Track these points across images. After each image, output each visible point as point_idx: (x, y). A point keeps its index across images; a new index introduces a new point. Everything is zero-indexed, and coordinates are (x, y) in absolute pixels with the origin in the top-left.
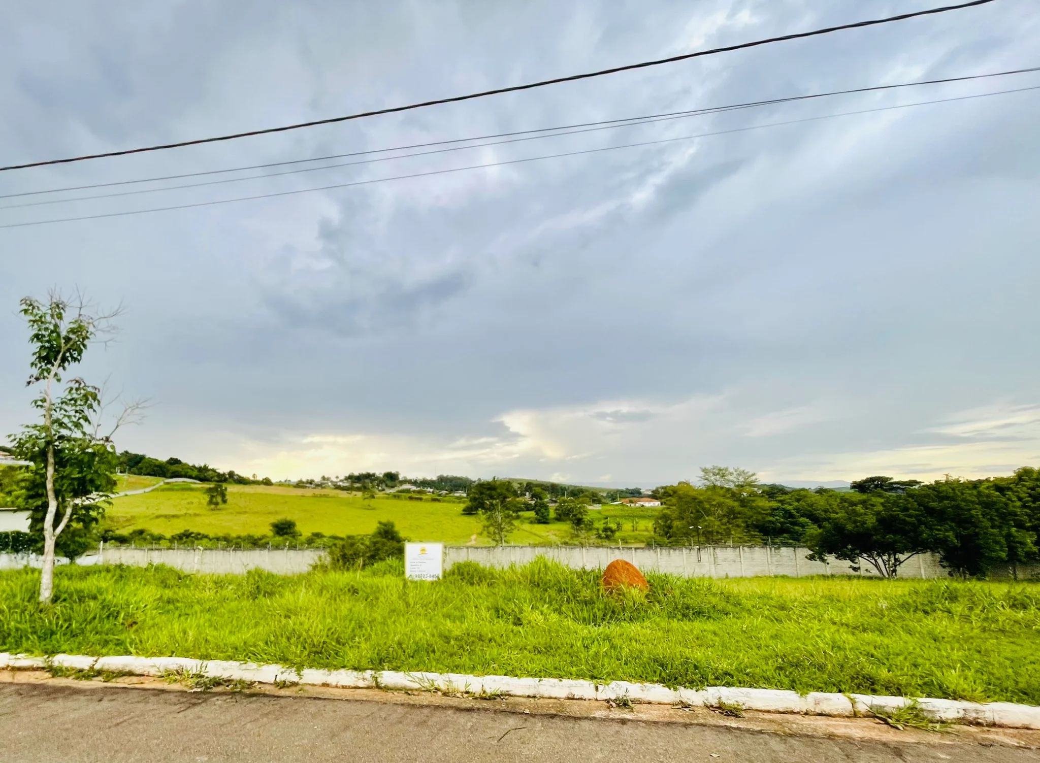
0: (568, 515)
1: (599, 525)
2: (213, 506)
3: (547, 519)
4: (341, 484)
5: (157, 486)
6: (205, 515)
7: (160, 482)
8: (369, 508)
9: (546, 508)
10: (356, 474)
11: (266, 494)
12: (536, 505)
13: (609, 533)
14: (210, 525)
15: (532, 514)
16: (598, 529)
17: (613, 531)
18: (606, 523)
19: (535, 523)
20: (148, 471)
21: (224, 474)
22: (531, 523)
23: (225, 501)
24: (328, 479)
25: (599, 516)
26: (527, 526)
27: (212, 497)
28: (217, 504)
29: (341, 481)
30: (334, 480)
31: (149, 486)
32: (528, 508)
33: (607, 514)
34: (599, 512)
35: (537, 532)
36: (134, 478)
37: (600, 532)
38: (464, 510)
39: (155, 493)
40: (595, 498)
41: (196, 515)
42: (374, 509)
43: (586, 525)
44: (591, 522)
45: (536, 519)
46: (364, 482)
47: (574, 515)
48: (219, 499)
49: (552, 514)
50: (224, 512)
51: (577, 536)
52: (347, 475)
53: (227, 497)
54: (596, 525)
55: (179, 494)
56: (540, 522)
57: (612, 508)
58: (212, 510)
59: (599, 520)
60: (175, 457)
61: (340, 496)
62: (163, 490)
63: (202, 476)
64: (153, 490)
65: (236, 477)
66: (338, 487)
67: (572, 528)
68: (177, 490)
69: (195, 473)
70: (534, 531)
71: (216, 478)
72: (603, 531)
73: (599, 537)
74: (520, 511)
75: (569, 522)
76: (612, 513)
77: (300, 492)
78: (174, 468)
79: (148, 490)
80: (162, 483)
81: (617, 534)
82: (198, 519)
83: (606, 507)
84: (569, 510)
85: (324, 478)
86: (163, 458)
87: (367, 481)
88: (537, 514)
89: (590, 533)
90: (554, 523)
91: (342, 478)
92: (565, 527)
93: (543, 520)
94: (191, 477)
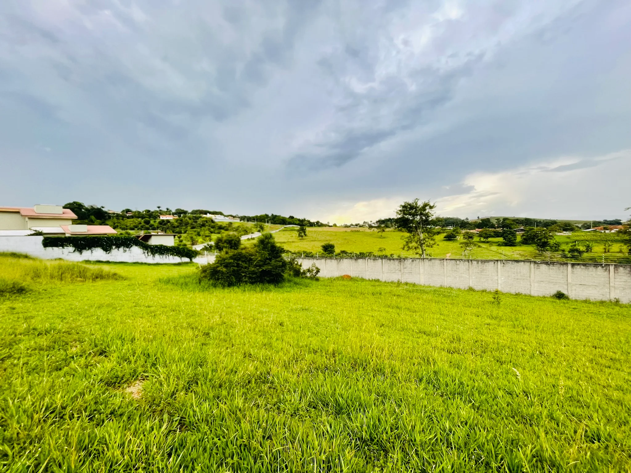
0: (533, 239)
1: (567, 248)
2: (301, 238)
3: (515, 243)
4: (373, 225)
5: (281, 229)
6: (297, 242)
7: (282, 227)
8: (381, 237)
9: (514, 236)
10: (383, 219)
11: (328, 231)
12: (504, 232)
13: (576, 254)
14: (298, 246)
15: (501, 239)
16: (563, 251)
17: (580, 252)
18: (575, 245)
19: (502, 245)
20: (279, 222)
21: (314, 223)
22: (499, 245)
23: (306, 235)
24: (366, 223)
25: (568, 240)
26: (494, 248)
27: (300, 233)
28: (302, 236)
29: (374, 223)
30: (370, 223)
31: (277, 229)
32: (497, 235)
33: (576, 238)
34: (568, 237)
35: (504, 253)
36: (273, 226)
37: (567, 253)
38: (445, 237)
39: (280, 232)
40: (567, 227)
41: (293, 242)
42: (384, 238)
43: (551, 247)
44: (558, 245)
45: (504, 243)
46: (387, 224)
47: (540, 240)
48: (303, 234)
49: (519, 239)
50: (305, 240)
51: (541, 255)
52: (378, 220)
53: (307, 233)
54: (563, 247)
55: (289, 232)
56: (506, 245)
57: (583, 234)
58: (301, 239)
59: (567, 243)
60: (291, 215)
61: (366, 231)
62: (284, 231)
63: (301, 223)
64: (279, 231)
65: (319, 224)
66: (371, 227)
67: (538, 250)
68: (289, 231)
69: (298, 222)
70: (500, 251)
71: (308, 225)
72: (569, 252)
73: (565, 256)
74: (490, 237)
75: (534, 245)
76: (583, 238)
77: (347, 229)
78: (290, 220)
79: (277, 231)
80: (283, 228)
81: (585, 255)
82: (294, 244)
83: (576, 234)
84: (534, 236)
85: (364, 222)
86: (287, 216)
87: (389, 223)
88: (505, 239)
89: (556, 254)
90: (520, 245)
91: (375, 222)
92: (530, 249)
93: (510, 243)
94: (296, 224)
